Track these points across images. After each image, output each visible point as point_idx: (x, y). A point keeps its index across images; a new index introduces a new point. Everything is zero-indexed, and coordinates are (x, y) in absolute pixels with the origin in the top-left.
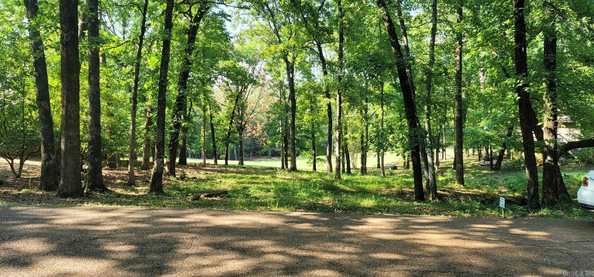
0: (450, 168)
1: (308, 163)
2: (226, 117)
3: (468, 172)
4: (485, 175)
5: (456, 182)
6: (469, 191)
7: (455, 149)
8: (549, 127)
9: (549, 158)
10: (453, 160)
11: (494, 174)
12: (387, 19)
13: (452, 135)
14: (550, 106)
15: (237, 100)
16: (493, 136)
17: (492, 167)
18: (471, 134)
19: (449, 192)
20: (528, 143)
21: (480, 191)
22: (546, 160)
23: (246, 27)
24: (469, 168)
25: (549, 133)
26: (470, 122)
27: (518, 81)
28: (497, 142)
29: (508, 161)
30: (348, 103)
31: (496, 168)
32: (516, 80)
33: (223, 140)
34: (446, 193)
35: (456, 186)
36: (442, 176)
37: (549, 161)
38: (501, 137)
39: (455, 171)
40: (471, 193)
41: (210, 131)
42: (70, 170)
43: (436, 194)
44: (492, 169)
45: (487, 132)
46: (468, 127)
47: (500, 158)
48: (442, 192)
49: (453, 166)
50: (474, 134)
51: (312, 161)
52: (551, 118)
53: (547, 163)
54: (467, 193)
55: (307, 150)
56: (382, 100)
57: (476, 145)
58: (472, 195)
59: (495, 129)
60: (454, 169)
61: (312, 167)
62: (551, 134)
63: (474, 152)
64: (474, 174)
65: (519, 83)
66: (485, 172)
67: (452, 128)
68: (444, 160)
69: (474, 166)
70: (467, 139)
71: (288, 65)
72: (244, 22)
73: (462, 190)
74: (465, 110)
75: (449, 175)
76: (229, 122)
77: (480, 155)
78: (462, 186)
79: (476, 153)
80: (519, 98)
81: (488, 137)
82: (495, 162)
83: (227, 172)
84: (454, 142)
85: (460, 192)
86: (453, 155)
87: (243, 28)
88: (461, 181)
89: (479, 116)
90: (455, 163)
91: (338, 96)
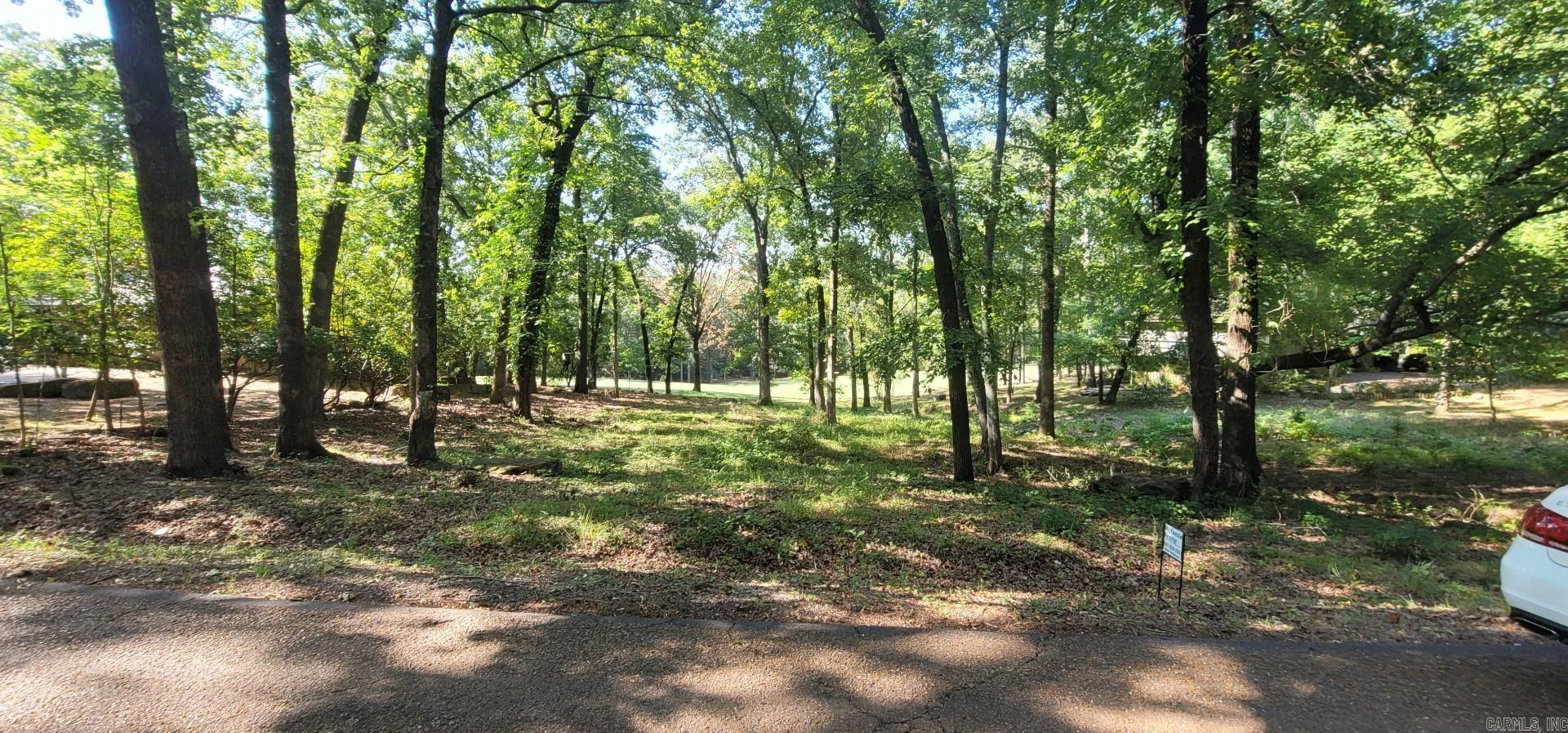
0: (1031, 399)
1: (802, 389)
2: (668, 314)
3: (1060, 408)
4: (1089, 413)
5: (1041, 429)
6: (1064, 451)
7: (1040, 368)
8: (1241, 325)
9: (1238, 393)
10: (1036, 385)
11: (1105, 411)
12: (900, 99)
13: (1035, 344)
14: (1244, 281)
15: (685, 287)
16: (1105, 346)
17: (1101, 399)
18: (1068, 342)
19: (1025, 453)
20: (1201, 362)
21: (1086, 451)
22: (1233, 399)
23: (694, 164)
24: (1062, 399)
25: (1241, 340)
26: (1065, 323)
27: (1190, 214)
28: (1111, 356)
29: (1126, 387)
30: (850, 287)
31: (1109, 401)
32: (1185, 213)
33: (663, 351)
34: (1020, 455)
35: (1038, 437)
36: (1016, 413)
37: (1237, 399)
38: (1118, 347)
39: (1038, 406)
40: (1067, 455)
41: (641, 337)
42: (184, 419)
43: (1001, 458)
44: (1102, 402)
45: (1094, 339)
46: (1062, 330)
47: (1116, 383)
48: (1012, 454)
49: (1035, 396)
50: (1071, 341)
51: (809, 386)
52: (1246, 306)
53: (1234, 404)
54: (1061, 454)
55: (799, 368)
56: (915, 283)
57: (1075, 361)
58: (1071, 458)
59: (1108, 333)
60: (1037, 402)
61: (808, 396)
62: (1245, 342)
63: (1070, 372)
64: (1070, 412)
65: (1192, 218)
66: (1089, 407)
67: (1035, 333)
68: (1022, 385)
69: (1070, 398)
70: (1063, 351)
71: (756, 224)
72: (692, 156)
73: (1052, 447)
74: (1059, 301)
75: (1029, 413)
76: (672, 322)
77: (1079, 376)
78: (1051, 438)
79: (1075, 372)
80: (1188, 254)
81: (1096, 347)
82: (1107, 389)
83: (652, 406)
84: (1039, 356)
85: (1047, 452)
86: (1037, 377)
87: (690, 166)
88: (1049, 428)
89: (1079, 312)
90: (1039, 392)
91: (832, 273)
